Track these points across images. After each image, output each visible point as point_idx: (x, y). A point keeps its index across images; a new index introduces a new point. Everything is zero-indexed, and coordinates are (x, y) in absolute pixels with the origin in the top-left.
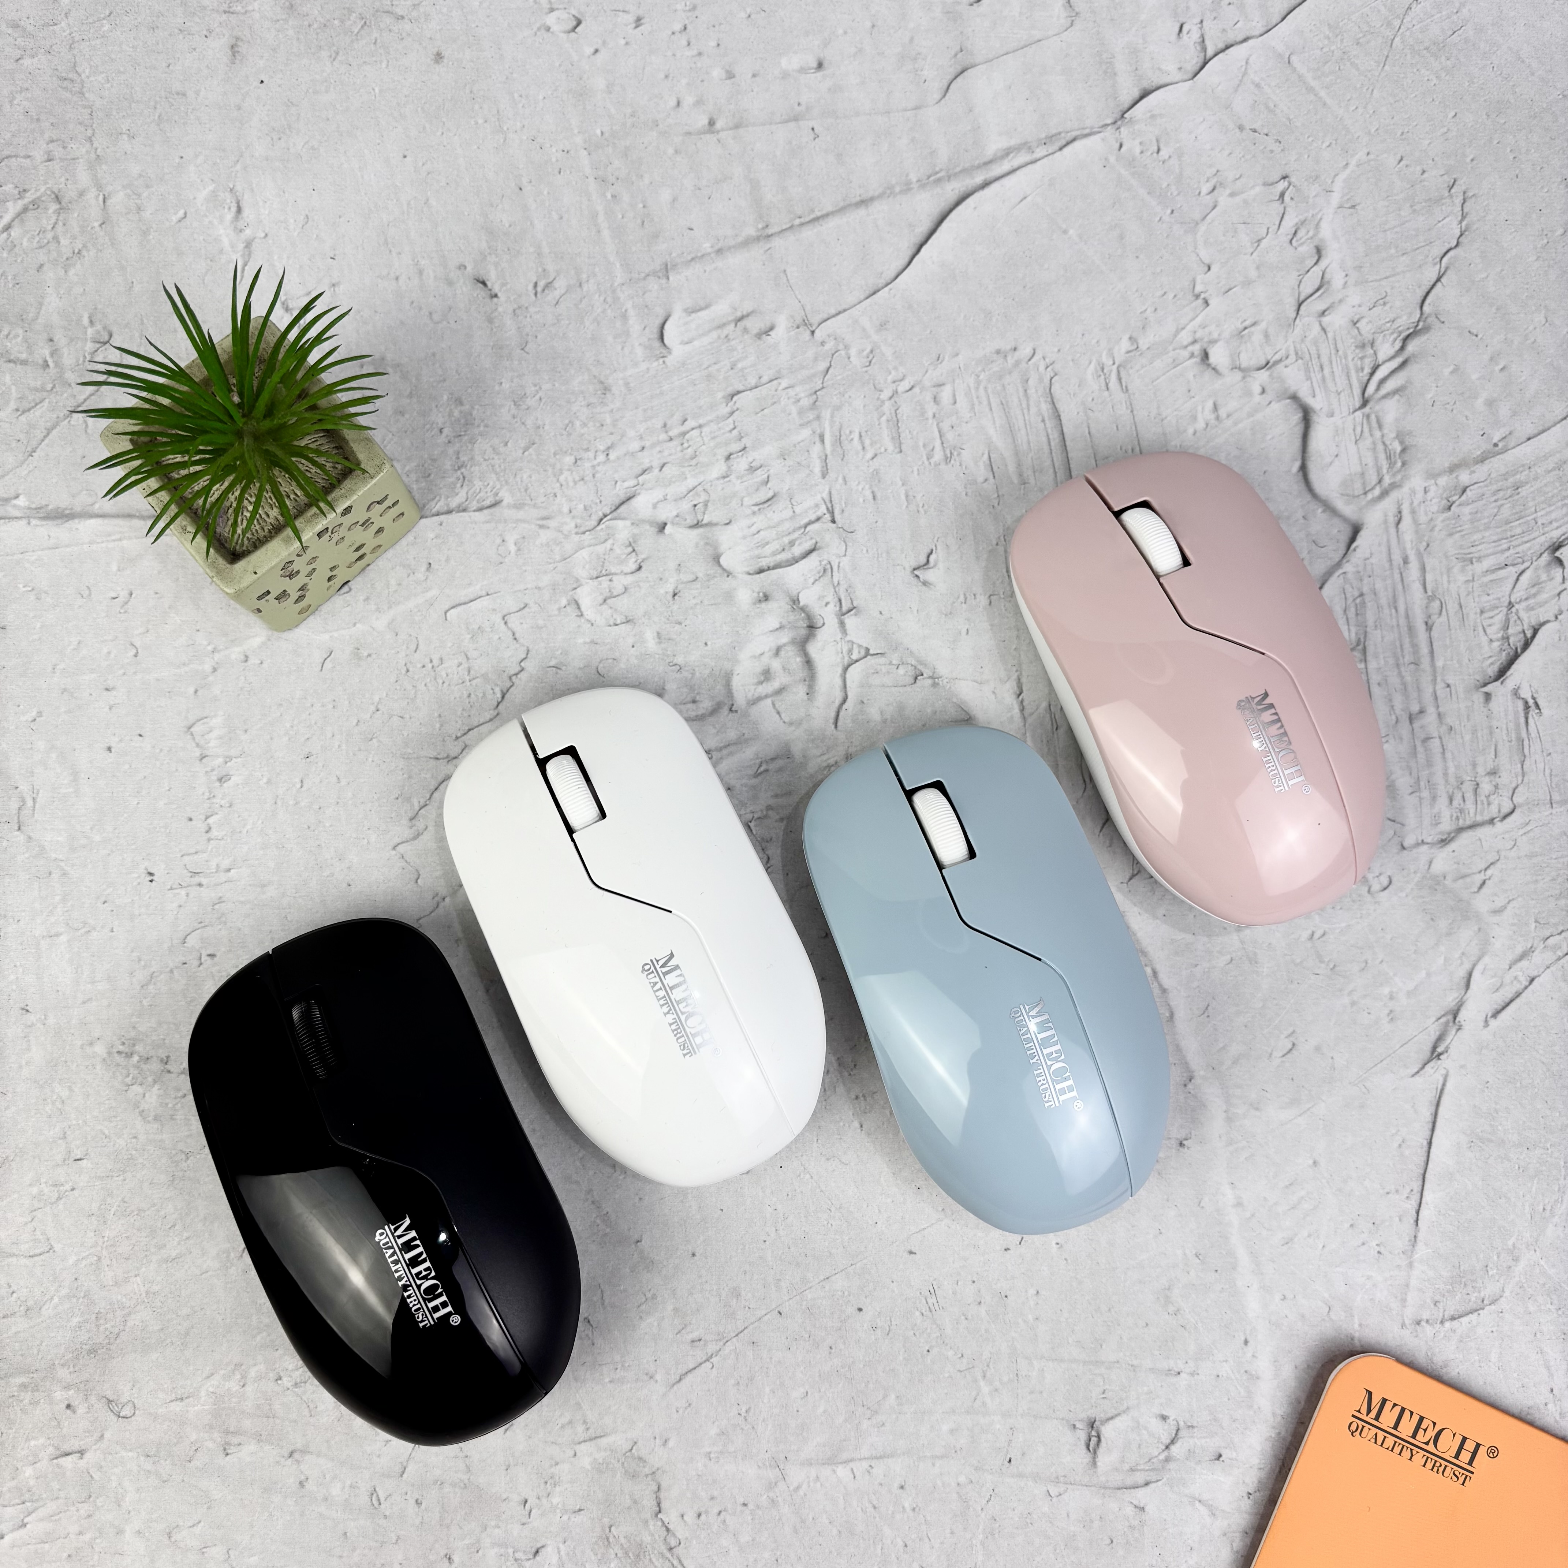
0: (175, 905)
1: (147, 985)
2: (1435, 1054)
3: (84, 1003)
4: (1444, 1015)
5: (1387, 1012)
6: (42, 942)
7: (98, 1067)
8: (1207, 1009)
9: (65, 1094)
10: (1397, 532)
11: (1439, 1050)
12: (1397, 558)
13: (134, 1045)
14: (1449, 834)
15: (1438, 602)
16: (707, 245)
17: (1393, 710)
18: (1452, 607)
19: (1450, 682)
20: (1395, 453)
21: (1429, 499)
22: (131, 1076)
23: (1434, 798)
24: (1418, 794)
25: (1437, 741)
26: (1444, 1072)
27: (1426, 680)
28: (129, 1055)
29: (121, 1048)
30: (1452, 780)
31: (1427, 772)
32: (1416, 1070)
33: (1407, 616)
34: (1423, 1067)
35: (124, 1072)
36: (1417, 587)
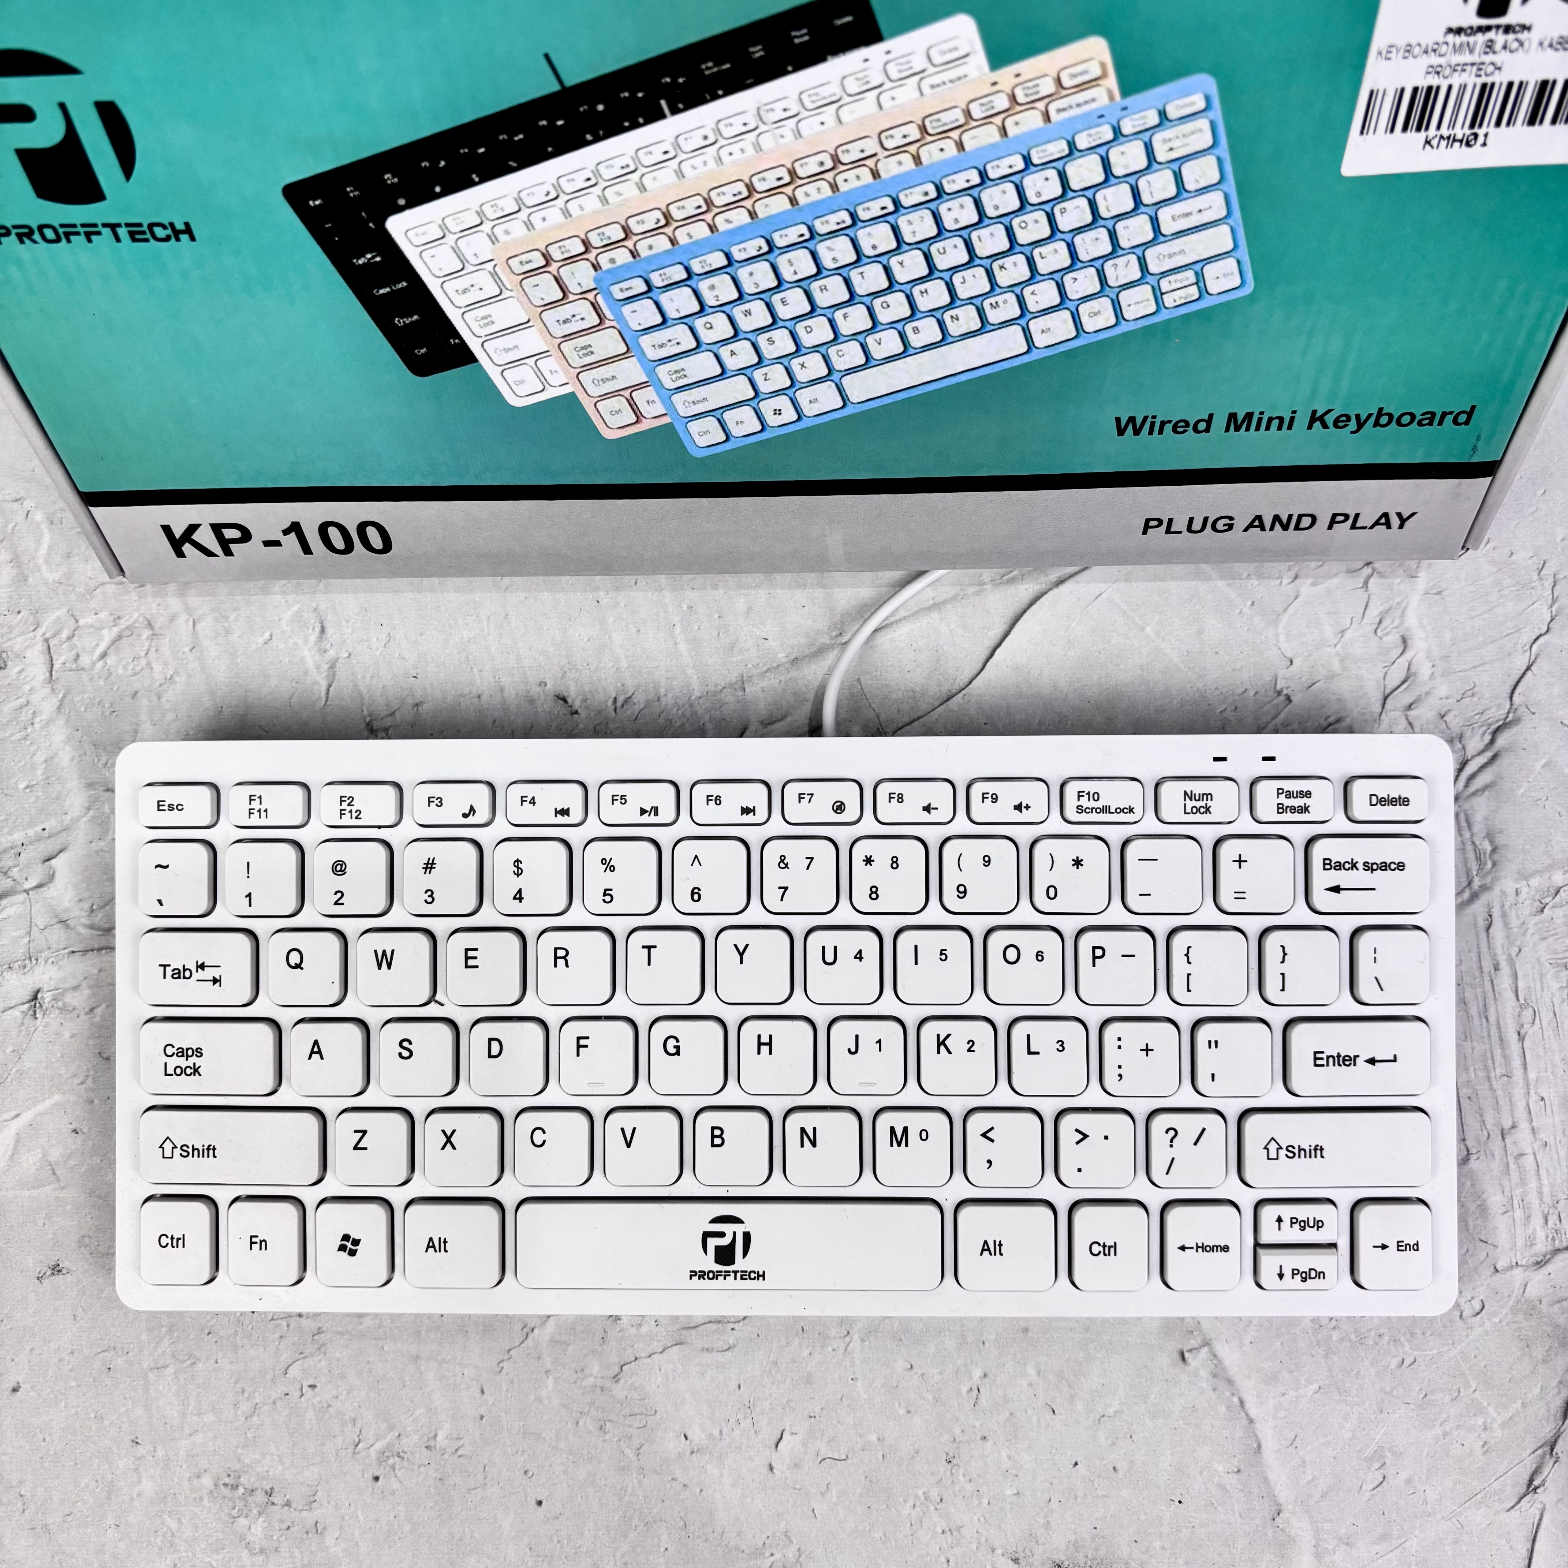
0: (277, 1335)
1: (251, 1416)
2: (1531, 1487)
3: (190, 1435)
4: (1540, 1447)
5: (1481, 1443)
6: (150, 1374)
7: (206, 1500)
8: (1294, 1440)
9: (174, 1526)
10: (1488, 936)
11: (1536, 1483)
12: (1487, 965)
13: (239, 1477)
14: (1545, 1256)
15: (1531, 1010)
16: (783, 655)
17: (1485, 1125)
18: (1546, 1015)
19: (1542, 1095)
20: (1485, 853)
21: (1521, 901)
22: (237, 1508)
23: (1528, 1218)
24: (1510, 1213)
25: (1531, 1158)
26: (1541, 1506)
27: (1518, 1092)
28: (235, 1487)
29: (227, 1480)
30: (1547, 1199)
31: (1521, 1190)
32: (1512, 1505)
33: (1499, 1027)
34: (1519, 1501)
35: (231, 1504)
36: (1509, 995)
